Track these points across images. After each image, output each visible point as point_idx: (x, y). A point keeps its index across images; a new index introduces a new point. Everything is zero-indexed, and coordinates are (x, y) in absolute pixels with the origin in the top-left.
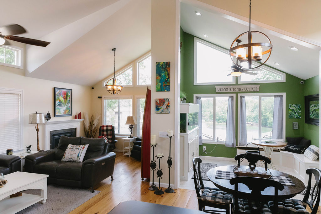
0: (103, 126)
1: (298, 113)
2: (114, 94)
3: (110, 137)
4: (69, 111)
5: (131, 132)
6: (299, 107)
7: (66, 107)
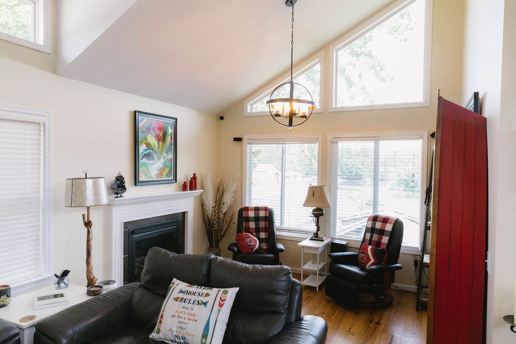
0: (247, 209)
2: (290, 124)
3: (263, 235)
4: (171, 170)
7: (162, 160)
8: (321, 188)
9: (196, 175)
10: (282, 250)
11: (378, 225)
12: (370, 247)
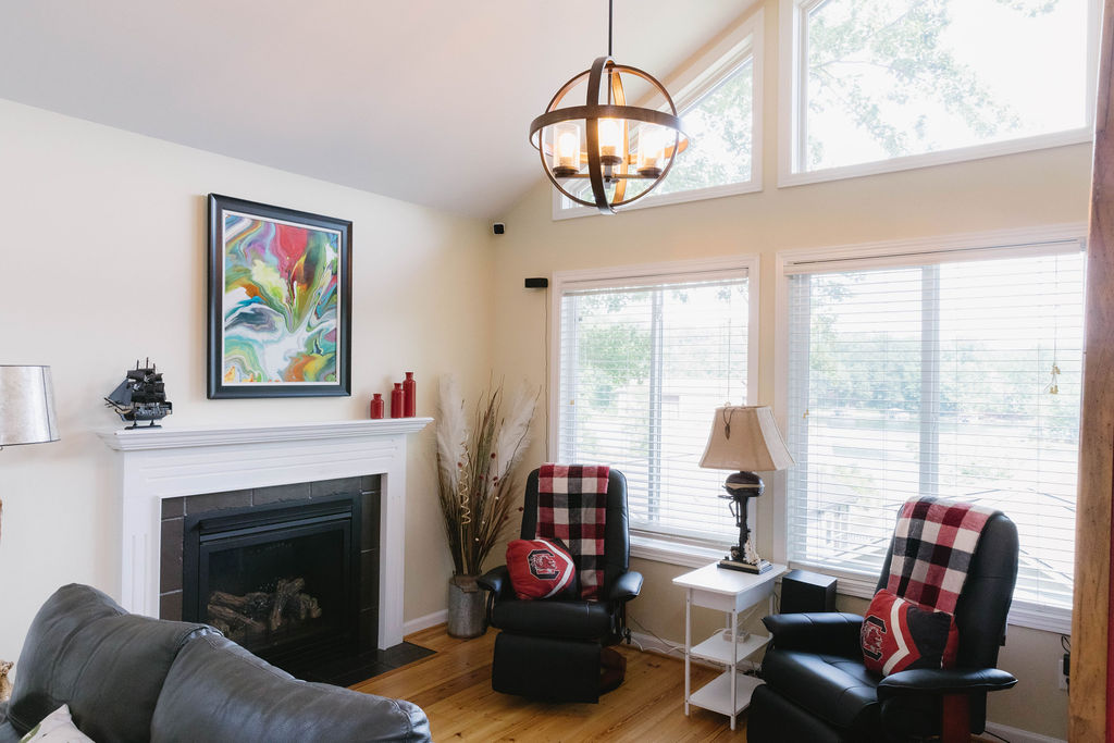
0: (548, 472)
3: (589, 547)
4: (331, 361)
5: (743, 525)
7: (303, 334)
8: (750, 414)
11: (931, 532)
12: (899, 602)
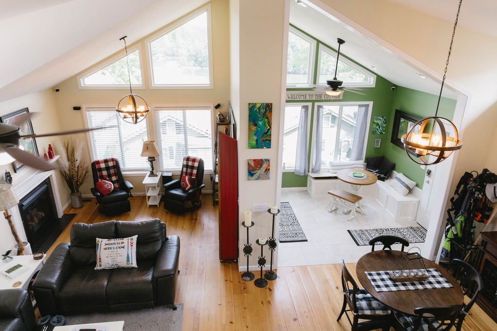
0: (98, 162)
1: (383, 127)
3: (114, 178)
4: (33, 150)
5: (152, 167)
6: (385, 120)
7: (26, 145)
8: (151, 142)
9: (51, 146)
10: (132, 188)
11: (190, 163)
12: (187, 178)
